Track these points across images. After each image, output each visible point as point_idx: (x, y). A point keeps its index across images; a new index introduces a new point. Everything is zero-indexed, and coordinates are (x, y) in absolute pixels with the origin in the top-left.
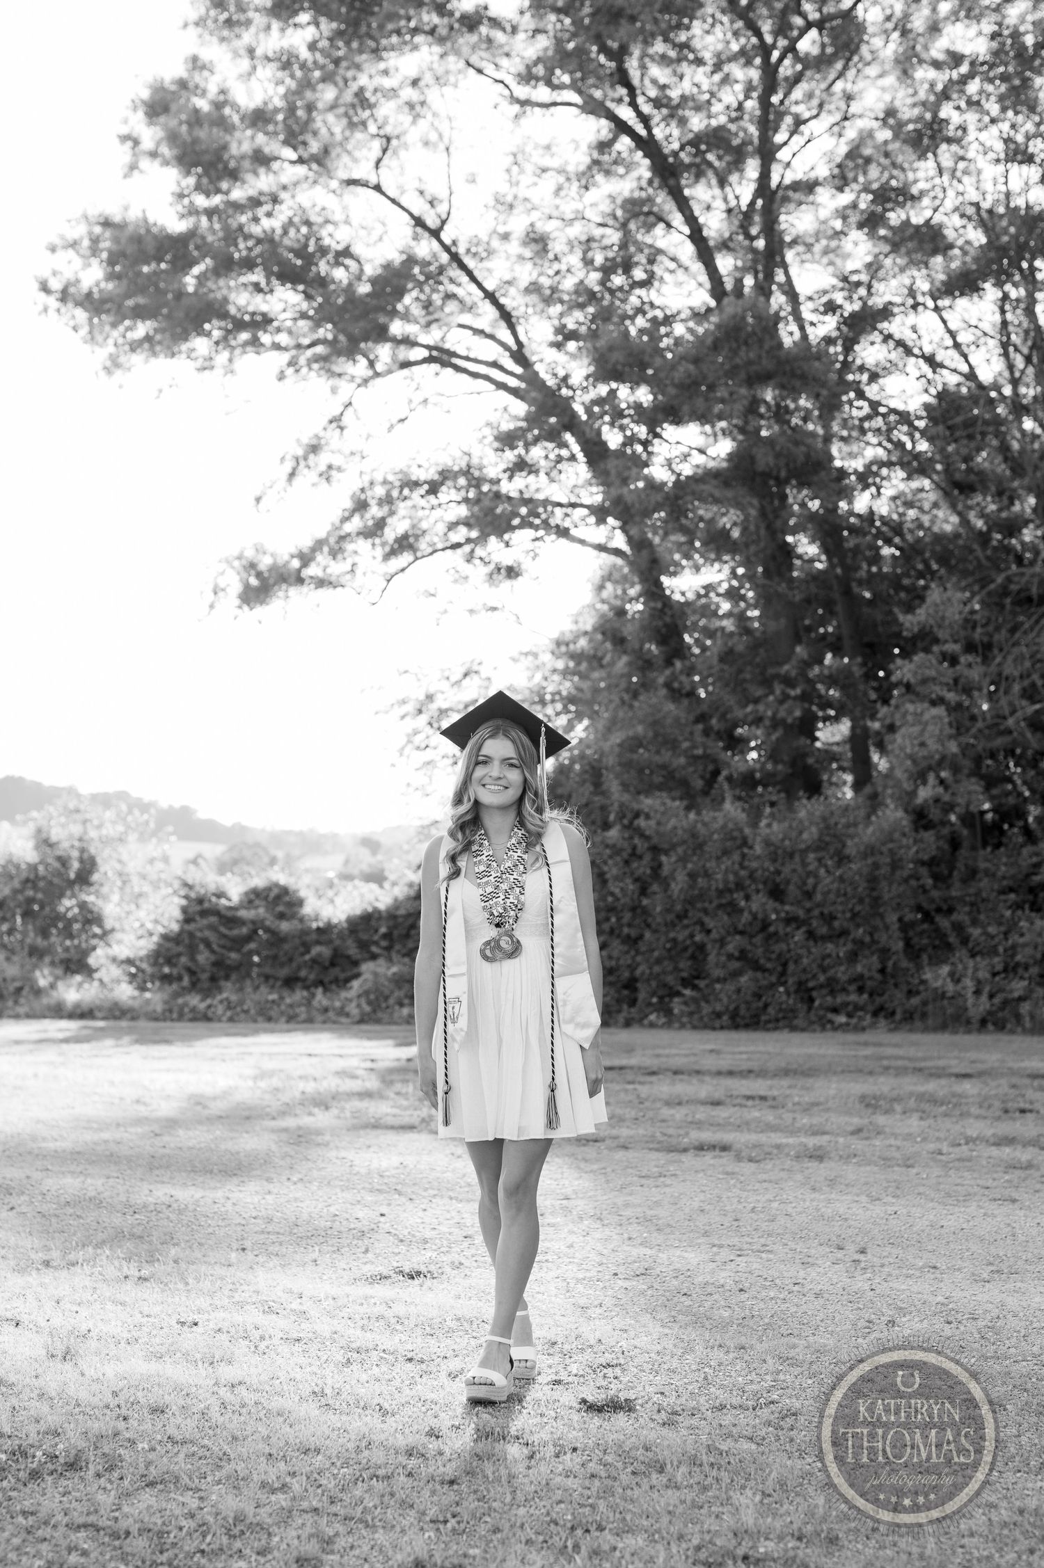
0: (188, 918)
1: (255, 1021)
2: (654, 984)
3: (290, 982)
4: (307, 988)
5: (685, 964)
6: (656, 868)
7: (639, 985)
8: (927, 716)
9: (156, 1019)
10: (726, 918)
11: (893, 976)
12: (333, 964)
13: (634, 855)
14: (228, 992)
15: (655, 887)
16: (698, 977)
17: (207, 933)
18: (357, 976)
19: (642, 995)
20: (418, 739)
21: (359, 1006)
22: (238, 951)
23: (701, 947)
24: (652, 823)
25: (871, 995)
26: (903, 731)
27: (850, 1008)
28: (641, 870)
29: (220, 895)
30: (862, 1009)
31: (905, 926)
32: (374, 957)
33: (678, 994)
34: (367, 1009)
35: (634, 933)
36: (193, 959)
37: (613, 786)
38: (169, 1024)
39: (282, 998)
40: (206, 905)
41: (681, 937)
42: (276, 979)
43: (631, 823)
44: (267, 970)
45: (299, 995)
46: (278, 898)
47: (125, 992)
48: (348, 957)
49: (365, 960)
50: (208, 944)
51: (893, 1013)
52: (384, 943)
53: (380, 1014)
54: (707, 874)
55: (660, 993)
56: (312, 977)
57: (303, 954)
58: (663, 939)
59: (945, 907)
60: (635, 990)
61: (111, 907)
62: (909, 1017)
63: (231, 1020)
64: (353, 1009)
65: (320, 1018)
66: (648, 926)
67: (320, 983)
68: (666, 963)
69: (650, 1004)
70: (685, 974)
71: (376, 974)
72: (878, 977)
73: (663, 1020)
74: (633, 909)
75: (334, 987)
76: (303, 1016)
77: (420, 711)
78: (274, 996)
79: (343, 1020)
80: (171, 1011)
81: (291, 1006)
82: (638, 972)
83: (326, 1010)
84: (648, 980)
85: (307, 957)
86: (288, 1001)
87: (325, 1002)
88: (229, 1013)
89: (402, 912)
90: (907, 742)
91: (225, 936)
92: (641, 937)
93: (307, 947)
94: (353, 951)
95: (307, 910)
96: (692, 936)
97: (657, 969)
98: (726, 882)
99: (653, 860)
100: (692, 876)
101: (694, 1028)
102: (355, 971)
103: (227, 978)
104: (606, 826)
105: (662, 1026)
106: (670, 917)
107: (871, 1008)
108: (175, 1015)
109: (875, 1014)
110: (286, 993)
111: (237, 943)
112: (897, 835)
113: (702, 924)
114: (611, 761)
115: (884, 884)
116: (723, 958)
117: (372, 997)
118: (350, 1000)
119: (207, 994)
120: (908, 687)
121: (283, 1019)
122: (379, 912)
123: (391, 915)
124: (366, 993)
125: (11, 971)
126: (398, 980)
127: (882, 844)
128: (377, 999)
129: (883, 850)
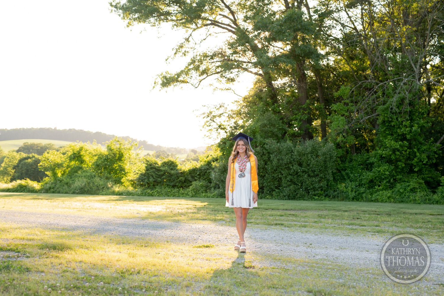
0: (147, 170)
1: (165, 196)
2: (268, 188)
3: (174, 186)
4: (178, 188)
5: (276, 183)
6: (269, 158)
7: (264, 188)
8: (340, 119)
9: (139, 196)
10: (287, 171)
11: (330, 187)
12: (185, 182)
13: (263, 154)
14: (158, 189)
15: (269, 163)
16: (280, 186)
17: (152, 173)
18: (191, 185)
19: (265, 191)
20: (208, 124)
21: (192, 193)
22: (161, 178)
23: (281, 178)
24: (268, 146)
25: (324, 191)
26: (334, 123)
27: (319, 195)
28: (265, 158)
29: (156, 163)
30: (322, 195)
31: (333, 174)
32: (196, 180)
33: (274, 190)
34: (194, 193)
35: (263, 175)
36: (148, 180)
37: (258, 136)
38: (142, 197)
40: (152, 166)
41: (275, 176)
42: (170, 185)
43: (263, 146)
44: (168, 183)
45: (176, 190)
46: (171, 164)
47: (131, 189)
48: (189, 180)
49: (193, 181)
50: (153, 177)
51: (330, 196)
52: (198, 177)
53: (197, 195)
54: (282, 160)
55: (270, 190)
56: (179, 185)
57: (177, 179)
58: (271, 176)
59: (344, 169)
60: (263, 189)
61: (127, 166)
62: (334, 197)
63: (158, 196)
64: (190, 194)
65: (181, 196)
66: (267, 173)
67: (182, 187)
68: (271, 182)
69: (267, 193)
70: (276, 186)
71: (196, 185)
72: (326, 187)
73: (271, 197)
74: (263, 168)
75: (185, 188)
76: (177, 195)
77: (208, 116)
78: (170, 190)
79: (187, 196)
80: (143, 194)
81: (174, 193)
82: (264, 185)
83: (183, 194)
85: (178, 180)
86: (173, 191)
87: (183, 192)
88: (158, 194)
89: (203, 168)
90: (335, 126)
91: (157, 174)
92: (265, 176)
93: (178, 177)
94: (190, 179)
95: (178, 167)
96: (278, 176)
97: (269, 184)
98: (287, 162)
99: (268, 156)
100: (278, 160)
101: (279, 199)
102: (191, 184)
103: (157, 185)
104: (256, 147)
105: (270, 199)
106: (273, 170)
107: (324, 195)
108: (144, 195)
109: (325, 196)
110: (172, 189)
111: (160, 176)
112: (332, 150)
113: (281, 172)
114: (258, 130)
115: (328, 163)
116: (286, 181)
118: (189, 191)
119: (152, 189)
120: (335, 111)
121: (172, 196)
122: (197, 168)
123: (200, 169)
124: (194, 189)
125: (101, 183)
126: (202, 186)
127: (328, 152)
128: (196, 191)
129: (328, 153)
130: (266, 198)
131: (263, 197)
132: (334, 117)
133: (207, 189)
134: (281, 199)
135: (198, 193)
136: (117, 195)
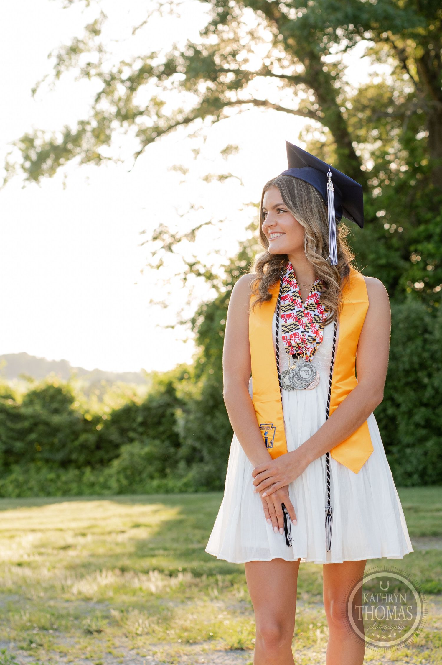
3: (65, 464)
4: (79, 467)
12: (98, 447)
14: (17, 473)
18: (117, 456)
20: (155, 261)
21: (118, 481)
22: (23, 440)
29: (8, 396)
32: (131, 441)
34: (125, 482)
39: (58, 477)
42: (54, 462)
44: (47, 455)
45: (72, 473)
46: (53, 398)
48: (111, 442)
49: (123, 443)
52: (141, 430)
53: (135, 487)
56: (82, 458)
57: (73, 441)
63: (18, 496)
64: (113, 484)
65: (87, 491)
67: (88, 463)
71: (132, 455)
75: (98, 466)
76: (75, 491)
78: (52, 476)
79: (106, 492)
81: (66, 483)
83: (93, 485)
85: (77, 443)
86: (64, 478)
87: (92, 479)
88: (17, 491)
91: (12, 430)
93: (76, 435)
94: (115, 436)
95: (75, 405)
102: (116, 452)
103: (16, 462)
110: (61, 472)
111: (22, 435)
117: (129, 473)
118: (110, 476)
122: (137, 407)
123: (146, 408)
124: (124, 469)
126: (150, 459)
128: (133, 474)
133: (165, 465)
135: (138, 478)
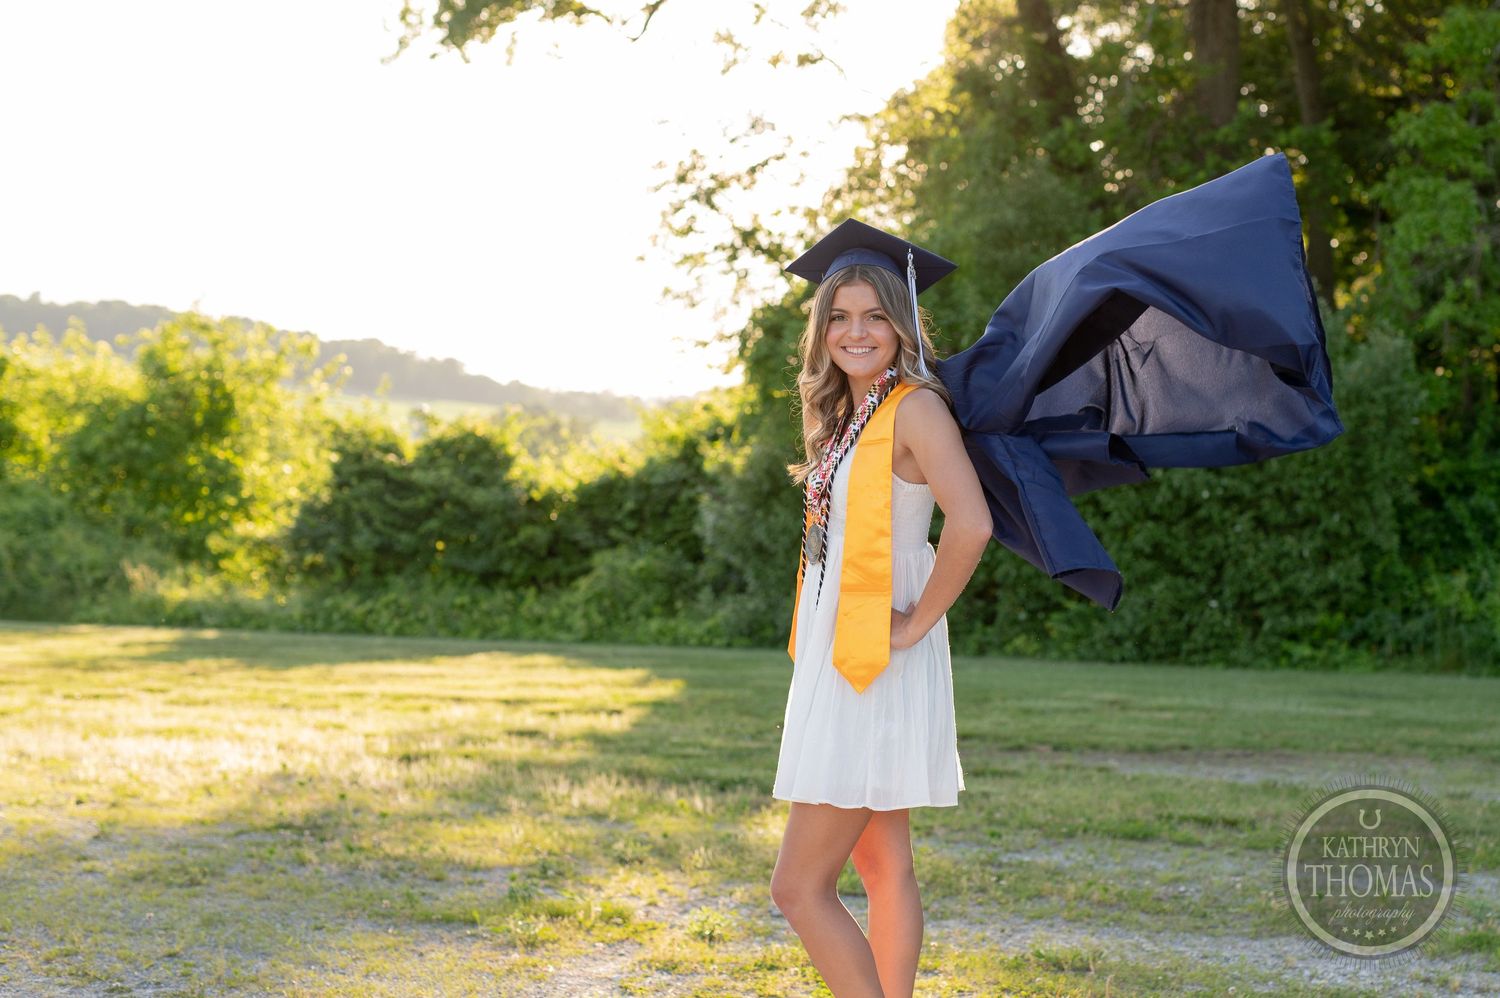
0: (342, 478)
1: (434, 635)
2: (1022, 592)
3: (489, 579)
4: (513, 587)
7: (1000, 593)
8: (1444, 196)
9: (292, 629)
10: (1132, 494)
11: (1381, 588)
12: (552, 552)
14: (398, 590)
17: (366, 504)
18: (587, 571)
19: (1003, 609)
20: (680, 221)
21: (586, 616)
22: (413, 531)
25: (1348, 614)
26: (1407, 218)
27: (1316, 635)
29: (390, 448)
30: (1334, 635)
31: (1402, 512)
32: (614, 544)
33: (1059, 607)
34: (598, 620)
36: (347, 542)
38: (309, 638)
39: (475, 602)
40: (367, 464)
42: (469, 574)
44: (456, 560)
45: (502, 596)
46: (473, 456)
47: (256, 593)
48: (575, 543)
49: (599, 548)
50: (368, 521)
51: (1381, 643)
52: (631, 525)
53: (616, 629)
55: (1032, 605)
56: (520, 571)
57: (506, 538)
62: (1405, 649)
63: (400, 633)
64: (578, 622)
65: (529, 632)
67: (532, 580)
69: (1015, 622)
71: (613, 570)
72: (1360, 587)
73: (1035, 646)
75: (551, 586)
76: (505, 629)
77: (682, 179)
78: (464, 599)
79: (563, 636)
80: (314, 617)
81: (488, 614)
82: (999, 574)
83: (539, 620)
84: (1014, 587)
85: (513, 542)
86: (485, 606)
87: (538, 609)
88: (397, 623)
89: (658, 480)
90: (1414, 235)
91: (395, 510)
93: (512, 527)
94: (582, 534)
95: (516, 473)
101: (1082, 659)
102: (586, 563)
103: (398, 570)
105: (1033, 656)
107: (1347, 635)
108: (320, 624)
109: (1354, 644)
110: (481, 592)
111: (411, 520)
112: (1396, 375)
114: (968, 256)
115: (1373, 449)
116: (1128, 556)
117: (606, 603)
118: (574, 607)
119: (367, 593)
120: (1417, 152)
121: (476, 633)
122: (625, 481)
123: (642, 484)
124: (599, 597)
125: (91, 554)
126: (646, 580)
127: (1377, 386)
128: (613, 605)
129: (1377, 394)
130: (1009, 648)
131: (989, 644)
132: (1405, 187)
133: (674, 592)
134: (1098, 658)
135: (622, 614)
136: (171, 622)
